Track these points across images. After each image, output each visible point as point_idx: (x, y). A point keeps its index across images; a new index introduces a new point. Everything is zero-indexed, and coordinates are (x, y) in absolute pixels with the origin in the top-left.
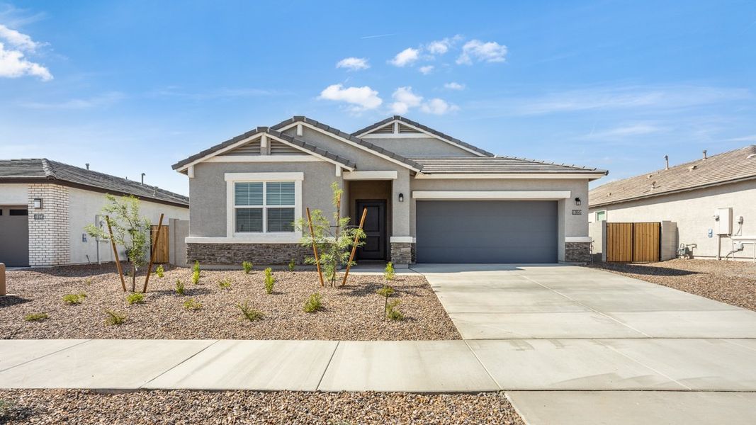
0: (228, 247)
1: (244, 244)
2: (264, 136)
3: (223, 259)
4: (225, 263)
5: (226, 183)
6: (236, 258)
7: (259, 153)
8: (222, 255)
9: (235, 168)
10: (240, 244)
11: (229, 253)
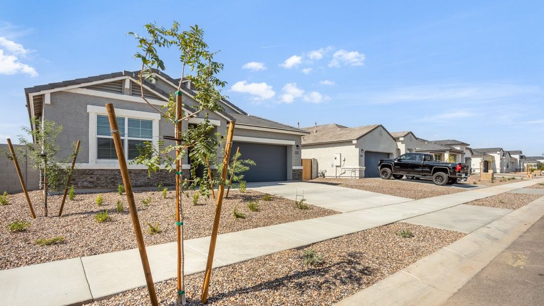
0: (91, 172)
1: (108, 170)
2: (128, 79)
3: (85, 184)
4: (88, 187)
5: (88, 114)
6: (99, 182)
7: (121, 93)
8: (84, 180)
9: (97, 102)
10: (102, 170)
11: (91, 178)
